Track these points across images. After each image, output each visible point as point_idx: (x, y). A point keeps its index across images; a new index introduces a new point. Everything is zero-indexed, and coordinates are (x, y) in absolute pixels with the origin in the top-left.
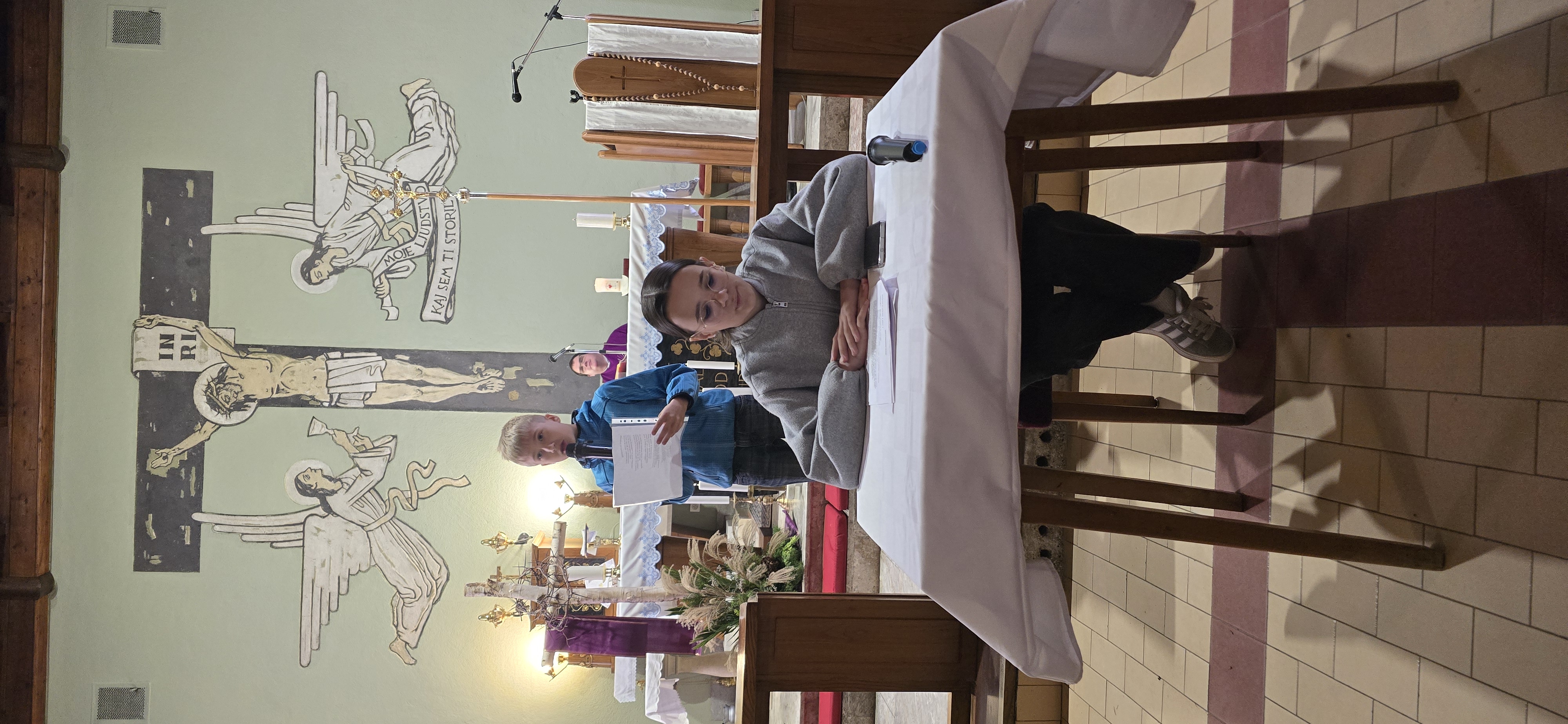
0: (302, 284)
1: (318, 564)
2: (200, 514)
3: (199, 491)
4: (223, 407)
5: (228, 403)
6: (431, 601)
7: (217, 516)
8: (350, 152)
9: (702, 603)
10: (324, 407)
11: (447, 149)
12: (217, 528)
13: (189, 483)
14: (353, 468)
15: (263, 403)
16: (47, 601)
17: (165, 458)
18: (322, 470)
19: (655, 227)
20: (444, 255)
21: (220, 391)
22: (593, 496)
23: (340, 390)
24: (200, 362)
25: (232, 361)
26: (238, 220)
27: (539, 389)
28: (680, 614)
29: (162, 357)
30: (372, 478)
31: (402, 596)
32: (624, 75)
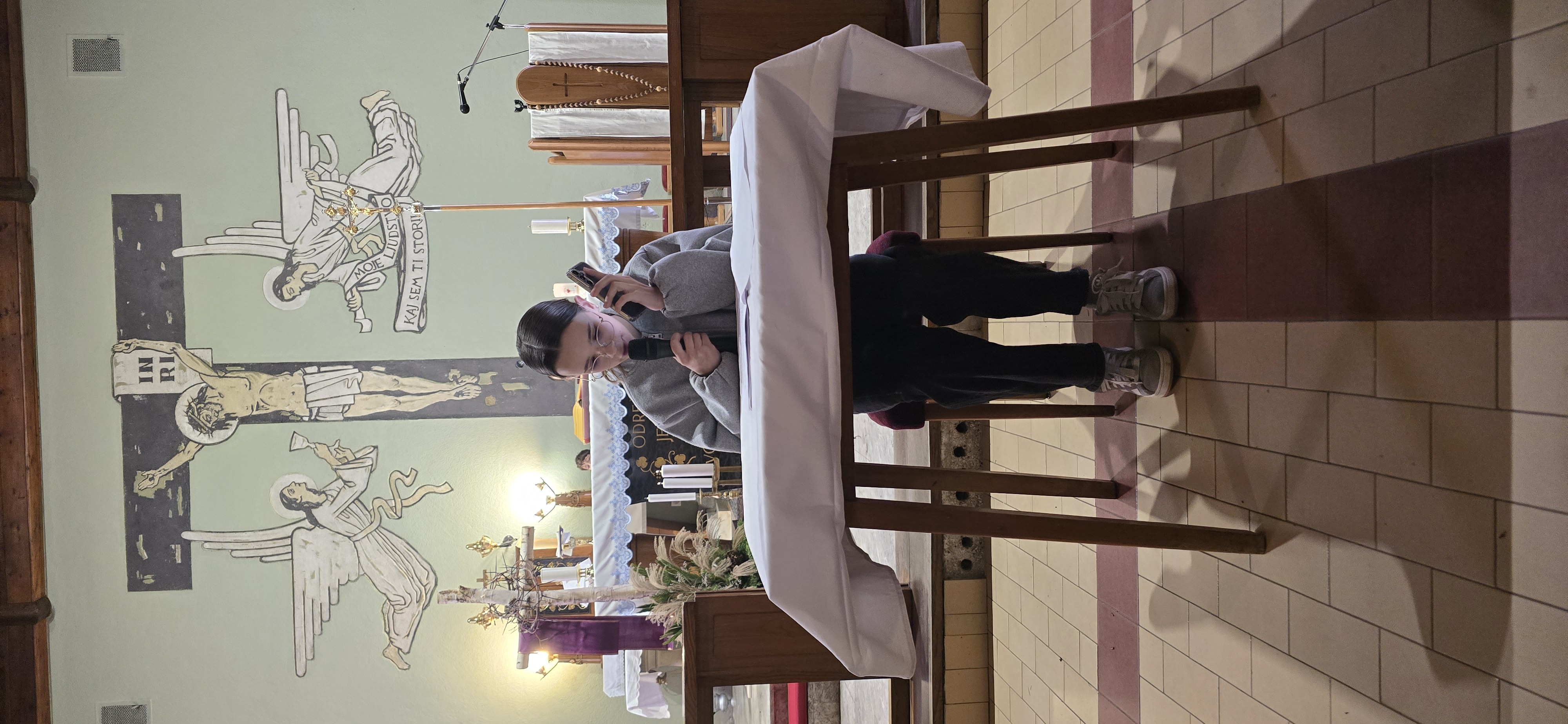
0: (275, 301)
1: (308, 575)
2: (189, 533)
3: (187, 510)
4: (205, 427)
5: (209, 422)
6: (421, 606)
7: (206, 533)
8: (314, 168)
9: (671, 599)
10: (304, 421)
11: (410, 160)
12: (207, 545)
13: (176, 502)
14: (336, 480)
15: (244, 420)
16: (45, 625)
17: (151, 479)
18: (305, 484)
19: (609, 230)
20: (413, 265)
21: (201, 411)
22: (574, 496)
23: (318, 404)
24: (180, 383)
25: (210, 381)
26: (208, 241)
27: (515, 393)
28: (649, 610)
29: (142, 380)
30: (355, 489)
31: (392, 603)
32: (566, 82)
